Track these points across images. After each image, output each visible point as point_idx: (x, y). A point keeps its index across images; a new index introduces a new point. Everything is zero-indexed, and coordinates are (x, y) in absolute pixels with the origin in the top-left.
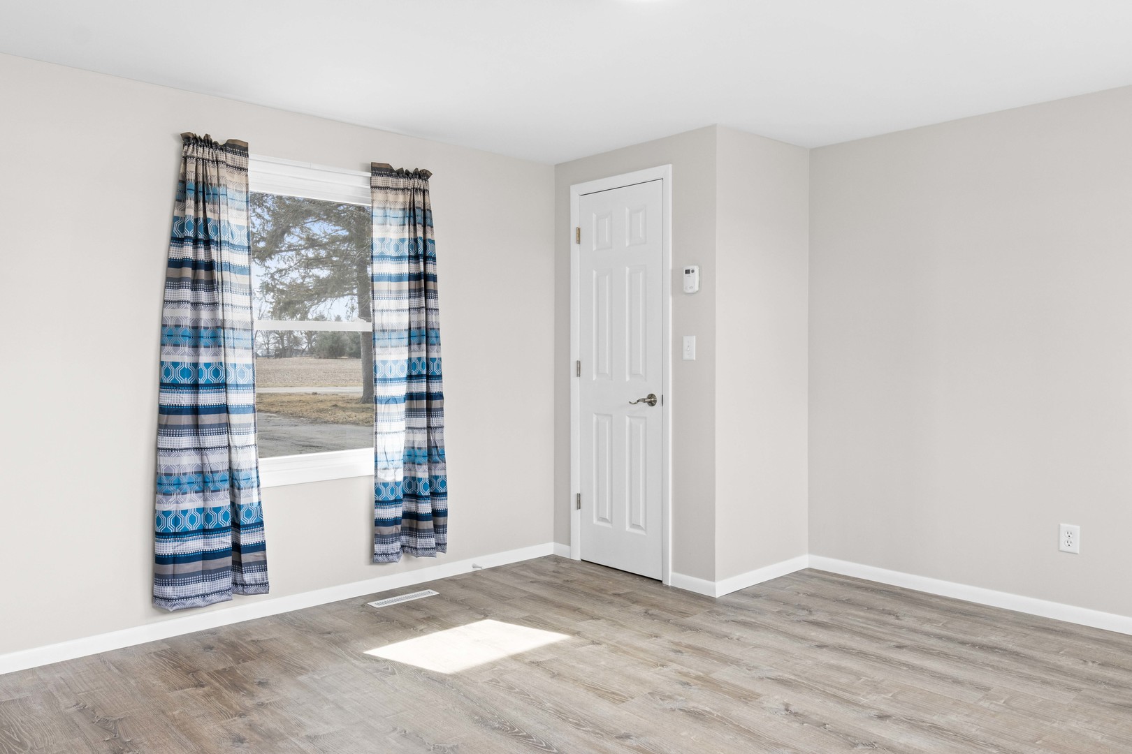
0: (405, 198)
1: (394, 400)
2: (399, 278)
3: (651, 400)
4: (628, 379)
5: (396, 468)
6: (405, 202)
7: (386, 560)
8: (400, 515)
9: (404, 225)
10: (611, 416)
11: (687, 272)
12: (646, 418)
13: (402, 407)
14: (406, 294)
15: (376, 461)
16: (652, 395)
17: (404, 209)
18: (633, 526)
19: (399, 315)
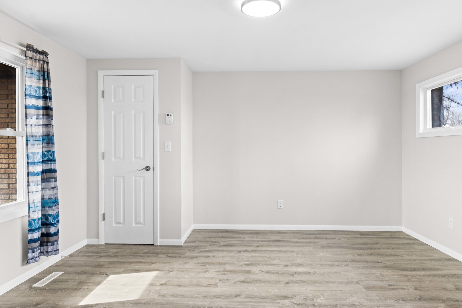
0: (39, 65)
1: (37, 174)
2: (38, 108)
3: (147, 169)
4: (133, 160)
5: (39, 211)
6: (40, 67)
7: (34, 261)
8: (40, 236)
9: (39, 79)
10: (124, 176)
11: (168, 115)
12: (144, 176)
13: (39, 178)
14: (41, 117)
15: (29, 208)
16: (149, 167)
17: (39, 71)
18: (137, 223)
19: (38, 128)
